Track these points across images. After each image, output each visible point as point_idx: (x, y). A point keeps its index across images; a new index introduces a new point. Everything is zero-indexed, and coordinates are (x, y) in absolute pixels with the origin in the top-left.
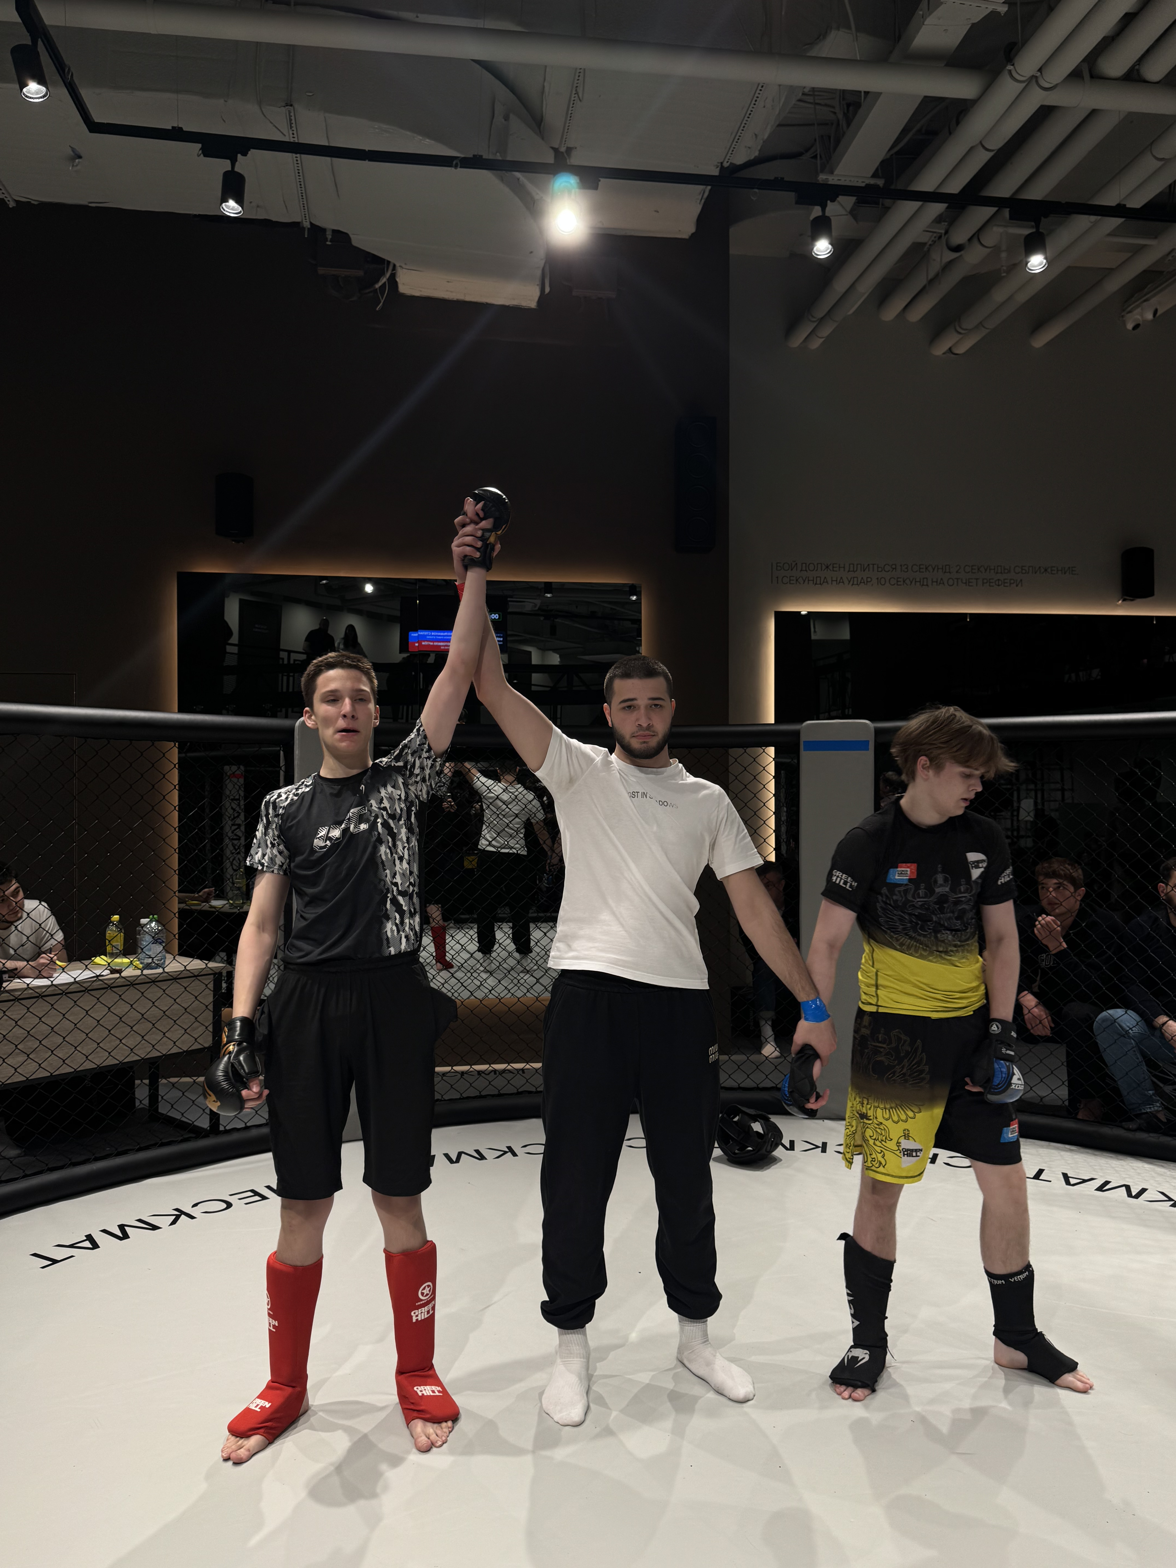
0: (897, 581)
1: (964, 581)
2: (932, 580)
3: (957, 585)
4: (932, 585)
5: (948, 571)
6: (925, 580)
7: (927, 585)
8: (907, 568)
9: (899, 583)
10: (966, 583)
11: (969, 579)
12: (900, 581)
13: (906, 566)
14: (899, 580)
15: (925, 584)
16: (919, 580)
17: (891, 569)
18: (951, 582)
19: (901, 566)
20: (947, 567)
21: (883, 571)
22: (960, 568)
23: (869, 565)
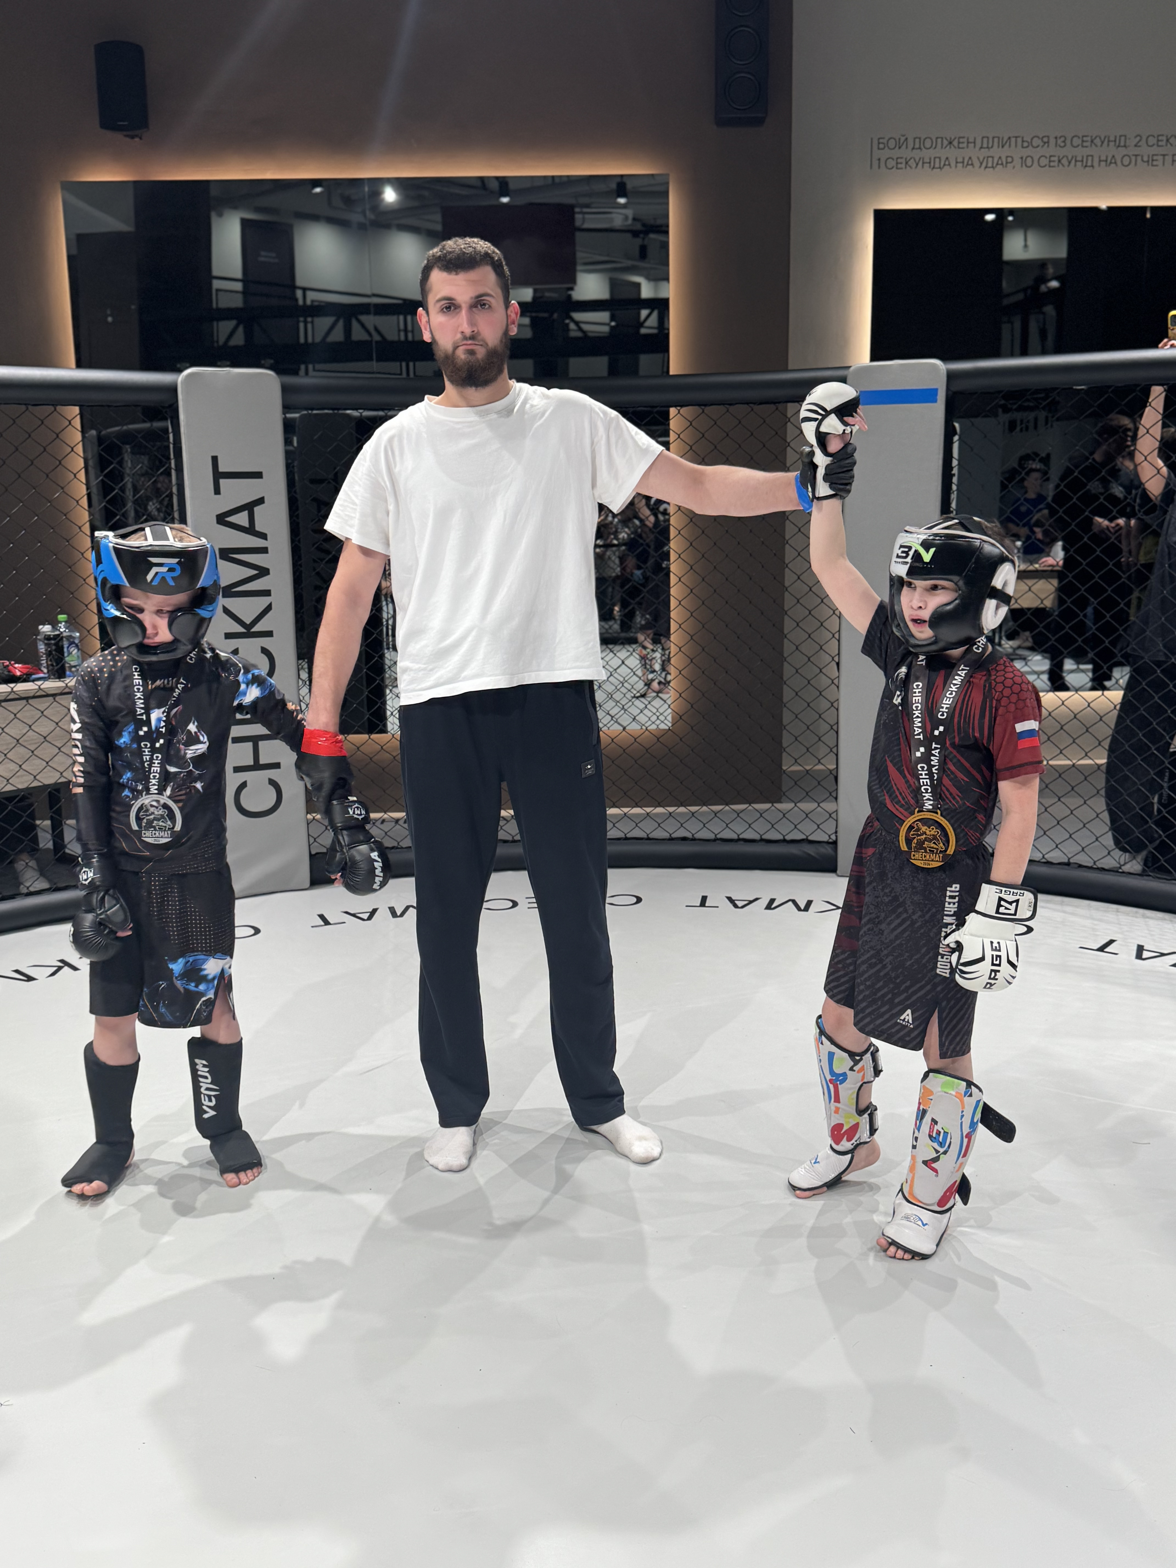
0: (1050, 161)
1: (1145, 159)
2: (1100, 157)
3: (1136, 164)
4: (1099, 165)
5: (1122, 144)
6: (1090, 158)
7: (1092, 166)
8: (1064, 142)
9: (1052, 164)
10: (1148, 161)
11: (1153, 155)
12: (1054, 161)
13: (1063, 139)
14: (1052, 159)
15: (1089, 164)
16: (1079, 158)
17: (1042, 144)
18: (1126, 161)
19: (1056, 138)
20: (1123, 138)
21: (1030, 147)
22: (1140, 141)
23: (1009, 138)
